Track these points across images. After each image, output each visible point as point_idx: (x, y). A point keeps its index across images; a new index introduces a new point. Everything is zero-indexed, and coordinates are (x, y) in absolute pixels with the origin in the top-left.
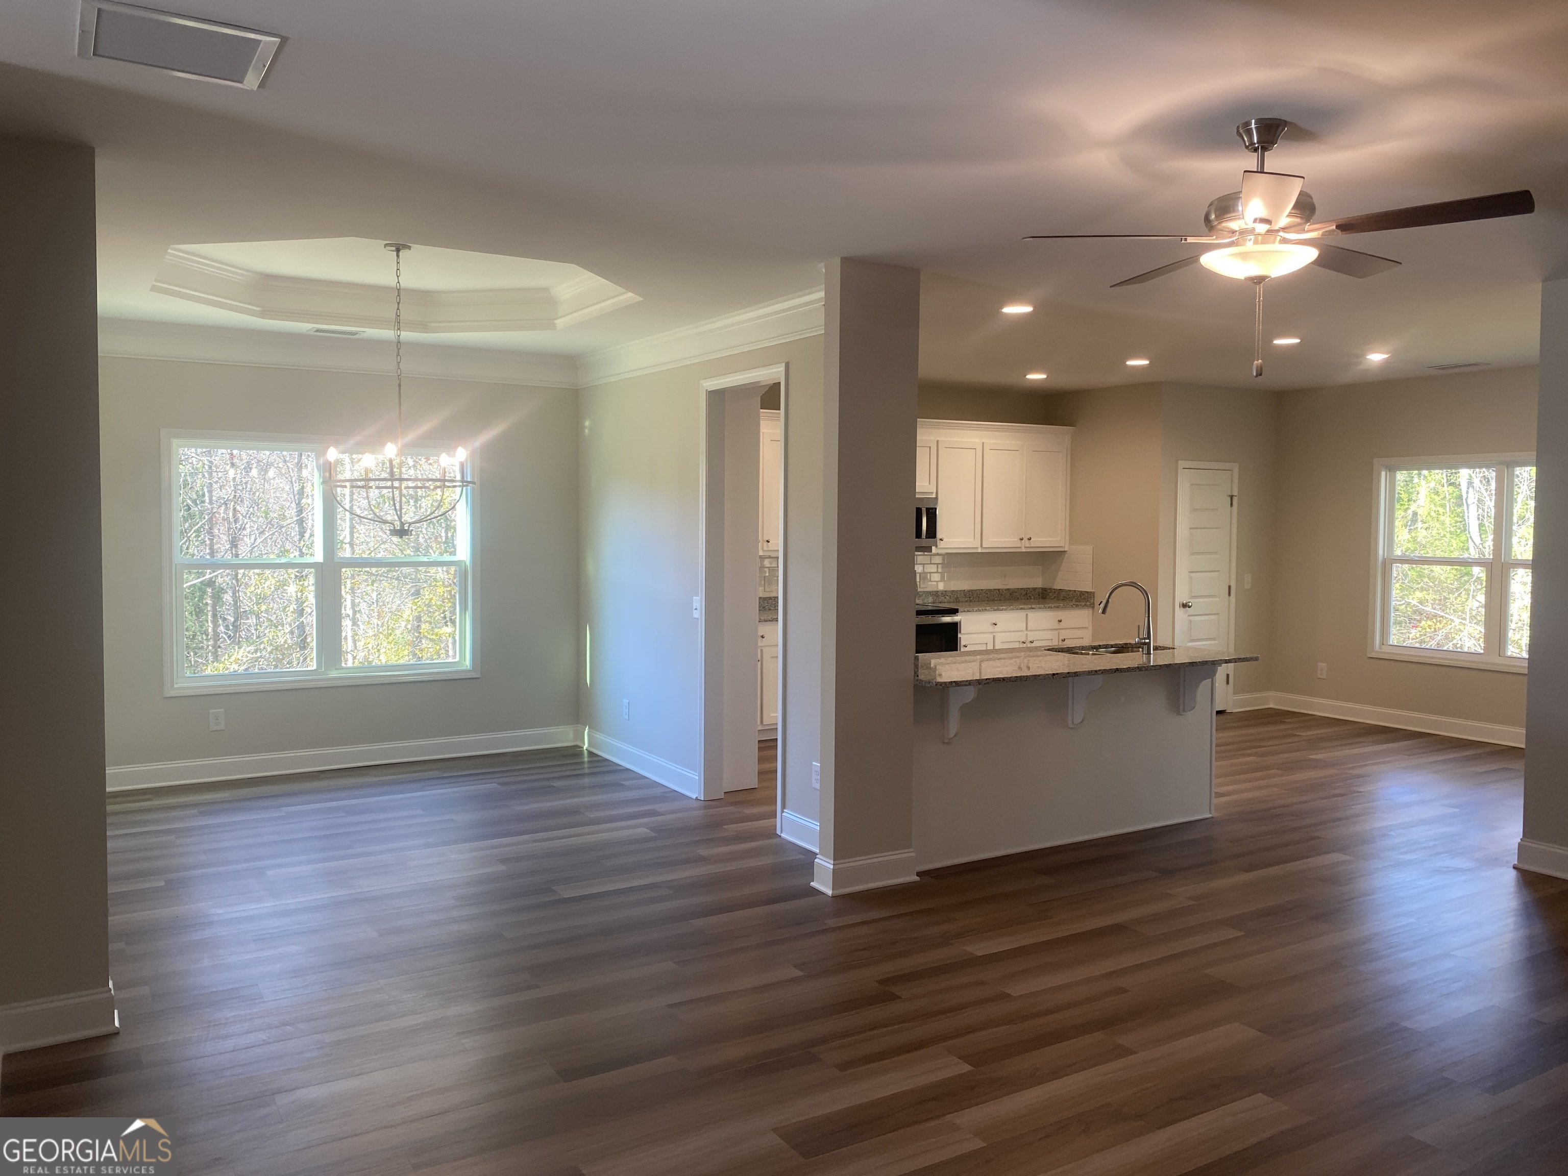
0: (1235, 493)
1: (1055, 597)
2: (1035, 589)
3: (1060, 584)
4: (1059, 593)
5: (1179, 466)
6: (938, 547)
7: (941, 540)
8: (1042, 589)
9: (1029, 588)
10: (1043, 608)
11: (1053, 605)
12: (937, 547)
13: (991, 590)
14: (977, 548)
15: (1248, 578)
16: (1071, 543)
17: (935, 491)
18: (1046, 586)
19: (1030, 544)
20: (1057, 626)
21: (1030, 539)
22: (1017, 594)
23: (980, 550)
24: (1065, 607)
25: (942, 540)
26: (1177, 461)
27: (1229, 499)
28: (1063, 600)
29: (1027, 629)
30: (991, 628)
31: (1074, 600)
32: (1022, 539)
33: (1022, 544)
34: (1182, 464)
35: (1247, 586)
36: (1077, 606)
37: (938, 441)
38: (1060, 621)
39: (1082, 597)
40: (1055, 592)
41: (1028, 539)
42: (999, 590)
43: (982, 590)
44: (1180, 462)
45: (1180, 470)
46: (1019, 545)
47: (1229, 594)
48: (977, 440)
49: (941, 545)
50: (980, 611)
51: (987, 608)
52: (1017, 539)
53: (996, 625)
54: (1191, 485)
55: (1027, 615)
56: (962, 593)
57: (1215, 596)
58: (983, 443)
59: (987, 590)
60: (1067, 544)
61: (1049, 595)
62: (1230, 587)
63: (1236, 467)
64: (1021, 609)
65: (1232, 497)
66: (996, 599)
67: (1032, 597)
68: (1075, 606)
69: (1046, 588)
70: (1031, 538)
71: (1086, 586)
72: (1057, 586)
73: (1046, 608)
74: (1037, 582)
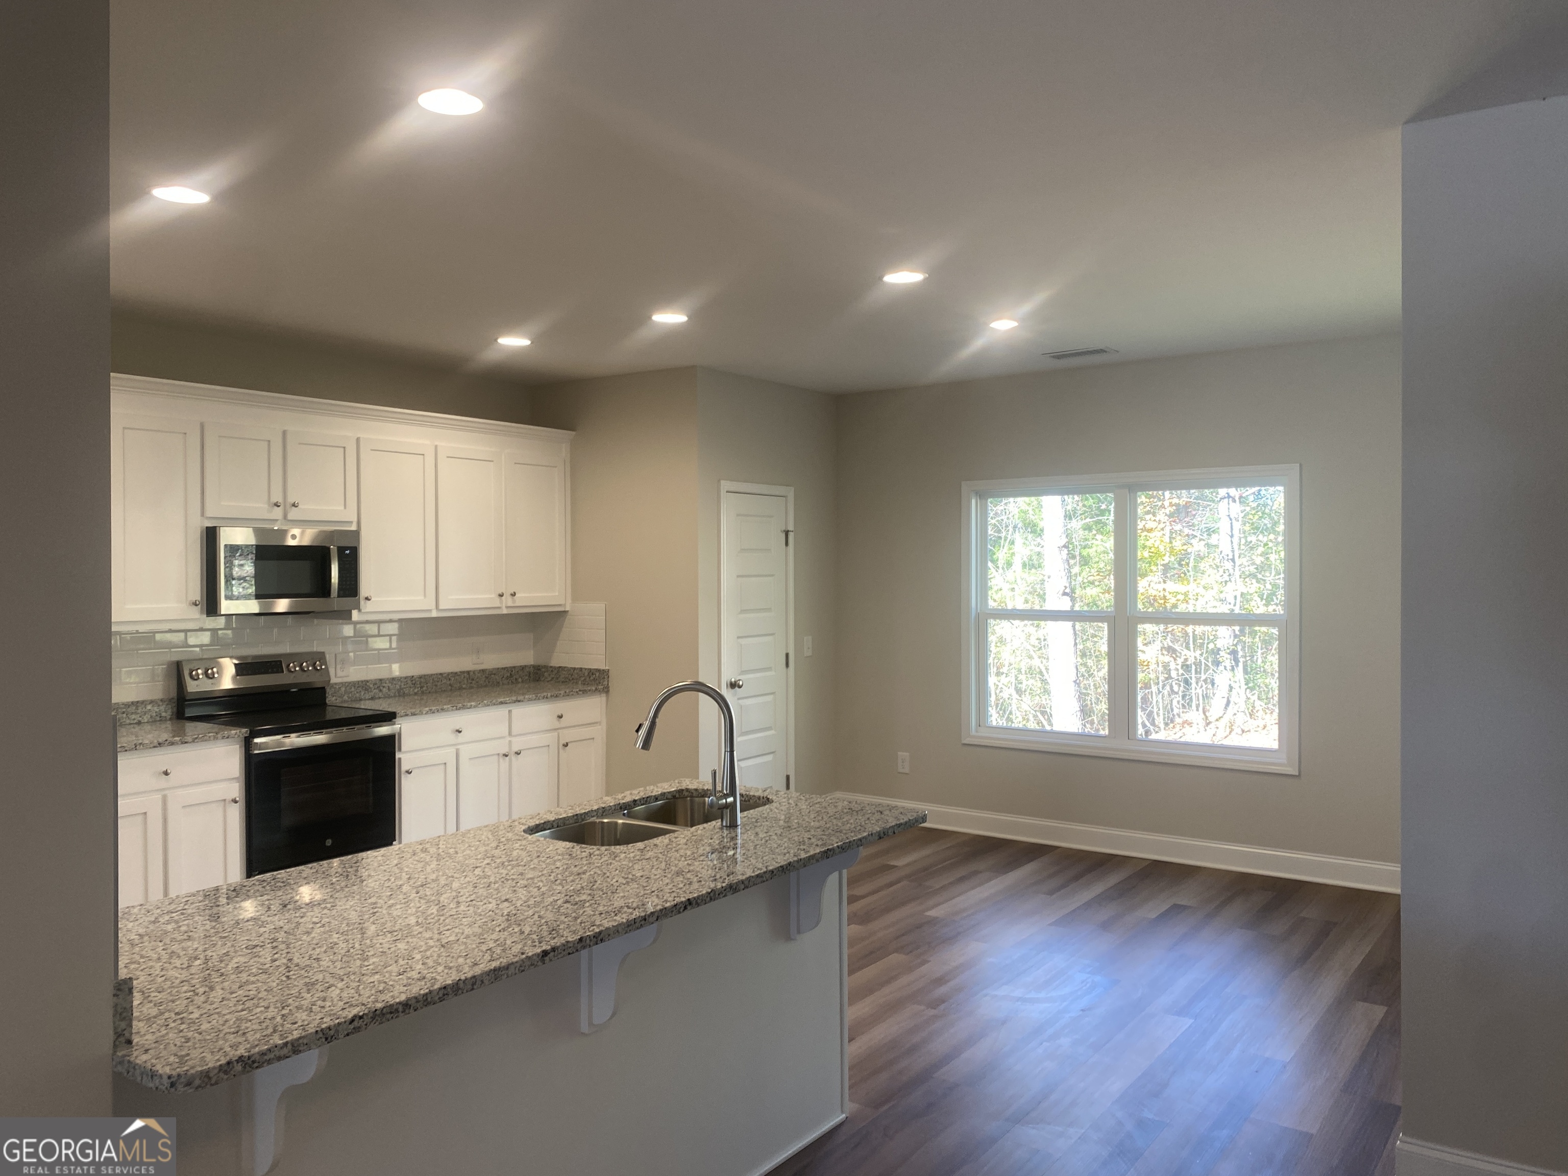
0: (791, 528)
1: (553, 678)
2: (523, 668)
3: (559, 659)
4: (558, 672)
5: (722, 487)
6: (362, 611)
7: (367, 599)
8: (534, 666)
9: (514, 667)
10: (535, 700)
11: (549, 695)
12: (360, 610)
13: (456, 673)
14: (430, 611)
15: (808, 640)
16: (575, 599)
17: (355, 519)
18: (541, 662)
19: (514, 601)
20: (557, 724)
21: (514, 595)
22: (497, 677)
23: (434, 614)
24: (567, 696)
25: (369, 600)
26: (719, 481)
27: (784, 535)
28: (563, 682)
29: (510, 734)
30: (452, 738)
31: (580, 682)
32: (501, 595)
33: (501, 602)
34: (726, 485)
35: (808, 652)
36: (584, 692)
37: (358, 440)
38: (560, 717)
39: (592, 678)
40: (552, 671)
41: (512, 595)
42: (468, 672)
43: (441, 674)
44: (722, 482)
45: (723, 493)
46: (498, 605)
47: (787, 665)
48: (427, 442)
49: (366, 607)
50: (433, 713)
51: (445, 707)
52: (494, 596)
53: (460, 732)
54: (738, 515)
55: (510, 711)
56: (409, 682)
57: (769, 669)
58: (436, 447)
59: (448, 674)
60: (569, 601)
61: (544, 676)
62: (787, 655)
63: (790, 492)
64: (502, 703)
65: (787, 533)
66: (464, 686)
67: (520, 680)
68: (581, 693)
69: (539, 666)
70: (515, 593)
71: (597, 663)
72: (555, 663)
73: (539, 699)
74: (526, 657)
